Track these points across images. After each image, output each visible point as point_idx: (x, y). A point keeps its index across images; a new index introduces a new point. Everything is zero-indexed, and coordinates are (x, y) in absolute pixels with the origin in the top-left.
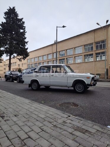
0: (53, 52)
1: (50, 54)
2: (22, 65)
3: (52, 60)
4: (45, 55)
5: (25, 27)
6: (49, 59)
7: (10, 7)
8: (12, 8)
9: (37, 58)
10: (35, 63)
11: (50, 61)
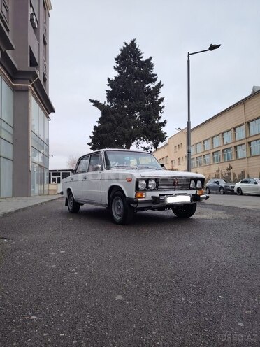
0: (247, 120)
1: (239, 126)
2: (179, 161)
3: (245, 141)
4: (226, 130)
5: (156, 75)
6: (237, 139)
7: (126, 44)
8: (129, 43)
9: (210, 141)
10: (204, 154)
11: (241, 145)
